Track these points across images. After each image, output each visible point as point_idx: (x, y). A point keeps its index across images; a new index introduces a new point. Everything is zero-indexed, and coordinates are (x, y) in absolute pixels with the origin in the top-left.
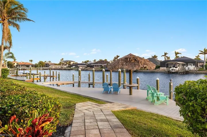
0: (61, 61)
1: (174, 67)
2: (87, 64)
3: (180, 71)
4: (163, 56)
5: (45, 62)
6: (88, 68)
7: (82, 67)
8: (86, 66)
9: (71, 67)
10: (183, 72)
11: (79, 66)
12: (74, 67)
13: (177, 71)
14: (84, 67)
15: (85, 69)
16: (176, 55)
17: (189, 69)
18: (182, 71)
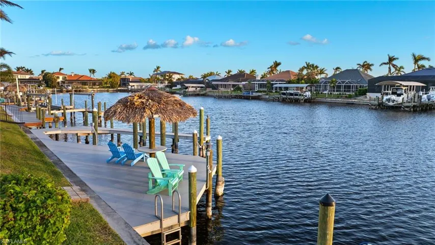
0: (155, 73)
1: (393, 93)
2: (207, 81)
3: (408, 104)
4: (385, 64)
5: (123, 73)
6: (208, 90)
7: (194, 89)
8: (204, 86)
9: (174, 88)
10: (414, 106)
11: (187, 85)
12: (179, 87)
13: (400, 104)
14: (198, 89)
15: (202, 93)
16: (415, 63)
17: (429, 100)
18: (410, 104)
